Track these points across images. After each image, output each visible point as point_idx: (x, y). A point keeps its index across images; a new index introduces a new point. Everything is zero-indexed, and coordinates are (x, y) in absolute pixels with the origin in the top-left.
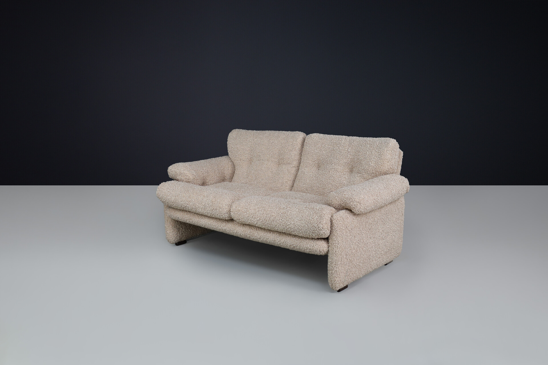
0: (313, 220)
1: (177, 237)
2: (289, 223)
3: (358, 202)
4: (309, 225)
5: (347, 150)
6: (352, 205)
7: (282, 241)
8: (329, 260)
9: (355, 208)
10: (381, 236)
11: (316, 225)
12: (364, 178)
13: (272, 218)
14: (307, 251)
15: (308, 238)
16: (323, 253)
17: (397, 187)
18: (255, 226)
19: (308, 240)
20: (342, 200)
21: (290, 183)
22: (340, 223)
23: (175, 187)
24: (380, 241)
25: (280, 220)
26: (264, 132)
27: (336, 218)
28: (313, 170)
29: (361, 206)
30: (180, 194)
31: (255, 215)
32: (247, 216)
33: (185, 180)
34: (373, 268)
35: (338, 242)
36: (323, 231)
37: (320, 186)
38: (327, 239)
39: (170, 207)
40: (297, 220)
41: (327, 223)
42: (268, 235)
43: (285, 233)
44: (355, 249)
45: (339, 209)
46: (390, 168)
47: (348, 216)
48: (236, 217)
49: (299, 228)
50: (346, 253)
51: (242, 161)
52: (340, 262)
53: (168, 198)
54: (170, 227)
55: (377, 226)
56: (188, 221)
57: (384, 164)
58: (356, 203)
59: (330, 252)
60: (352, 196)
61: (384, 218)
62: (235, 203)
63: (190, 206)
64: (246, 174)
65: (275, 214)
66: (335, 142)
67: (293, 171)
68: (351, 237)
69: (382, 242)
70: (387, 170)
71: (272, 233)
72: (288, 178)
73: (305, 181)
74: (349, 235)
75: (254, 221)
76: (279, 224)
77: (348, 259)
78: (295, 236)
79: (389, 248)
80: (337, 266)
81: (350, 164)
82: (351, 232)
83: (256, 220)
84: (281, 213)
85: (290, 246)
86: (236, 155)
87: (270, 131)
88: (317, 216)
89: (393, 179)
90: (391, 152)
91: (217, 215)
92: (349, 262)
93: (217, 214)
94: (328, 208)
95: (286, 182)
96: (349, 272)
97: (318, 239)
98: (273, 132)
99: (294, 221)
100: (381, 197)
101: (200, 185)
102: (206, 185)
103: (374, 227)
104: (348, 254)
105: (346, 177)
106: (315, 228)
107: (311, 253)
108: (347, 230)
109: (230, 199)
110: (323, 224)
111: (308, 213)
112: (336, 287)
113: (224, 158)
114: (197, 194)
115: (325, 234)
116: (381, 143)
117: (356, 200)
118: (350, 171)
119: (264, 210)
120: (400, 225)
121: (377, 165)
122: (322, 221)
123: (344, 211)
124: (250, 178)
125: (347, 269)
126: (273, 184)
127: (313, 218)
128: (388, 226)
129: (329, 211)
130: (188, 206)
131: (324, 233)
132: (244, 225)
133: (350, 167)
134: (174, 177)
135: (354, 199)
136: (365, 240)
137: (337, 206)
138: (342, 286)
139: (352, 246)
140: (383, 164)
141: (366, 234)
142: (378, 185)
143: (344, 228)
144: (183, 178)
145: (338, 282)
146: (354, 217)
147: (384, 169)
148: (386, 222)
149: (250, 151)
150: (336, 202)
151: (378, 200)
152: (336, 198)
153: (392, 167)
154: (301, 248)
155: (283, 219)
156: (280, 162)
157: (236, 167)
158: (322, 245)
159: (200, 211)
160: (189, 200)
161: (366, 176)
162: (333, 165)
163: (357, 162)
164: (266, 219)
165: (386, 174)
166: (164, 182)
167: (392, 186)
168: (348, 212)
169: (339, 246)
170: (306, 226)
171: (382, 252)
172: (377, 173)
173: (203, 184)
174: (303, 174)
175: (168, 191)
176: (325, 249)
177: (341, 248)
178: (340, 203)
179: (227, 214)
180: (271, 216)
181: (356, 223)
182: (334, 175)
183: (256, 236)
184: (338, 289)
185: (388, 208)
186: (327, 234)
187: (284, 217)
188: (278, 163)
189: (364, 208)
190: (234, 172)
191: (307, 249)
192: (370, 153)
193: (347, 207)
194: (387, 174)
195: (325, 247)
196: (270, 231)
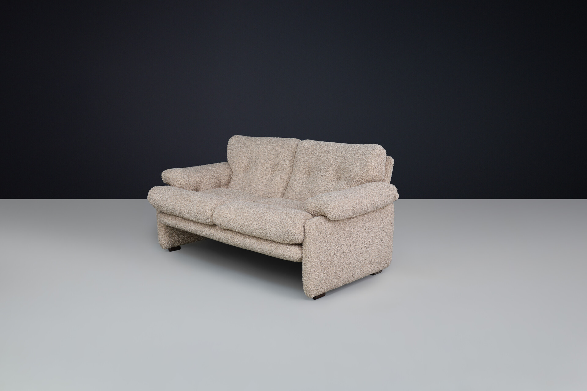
0: (287, 225)
1: (170, 242)
2: (265, 228)
3: (332, 208)
4: (283, 230)
5: (334, 157)
6: (326, 211)
7: (259, 247)
8: (303, 267)
9: (329, 214)
10: (363, 245)
11: (290, 230)
12: (351, 186)
13: (250, 223)
14: (282, 257)
15: (283, 244)
16: (296, 260)
17: (381, 195)
18: (236, 232)
19: (282, 246)
20: (318, 206)
21: (282, 189)
22: (313, 229)
23: (164, 191)
24: (363, 250)
25: (257, 225)
26: (262, 138)
27: (309, 224)
28: (304, 178)
29: (336, 212)
30: (169, 198)
31: (234, 220)
32: (227, 221)
33: (177, 185)
34: (355, 277)
35: (311, 248)
36: (296, 236)
37: (308, 194)
38: (300, 245)
39: (161, 212)
40: (272, 225)
41: (300, 229)
42: (247, 241)
43: (262, 239)
44: (331, 256)
45: (314, 215)
46: (377, 175)
47: (323, 223)
48: (218, 222)
49: (274, 233)
50: (321, 260)
51: (239, 166)
52: (313, 269)
53: (158, 202)
54: (163, 232)
55: (358, 234)
56: (176, 227)
57: (370, 172)
58: (330, 209)
59: (304, 258)
60: (327, 202)
61: (367, 227)
62: (217, 208)
63: (177, 210)
64: (242, 180)
65: (252, 219)
66: (324, 148)
67: (286, 177)
68: (326, 244)
69: (365, 251)
70: (373, 177)
71: (250, 238)
72: (280, 184)
73: (296, 188)
74: (323, 242)
75: (233, 226)
76: (256, 228)
77: (323, 266)
78: (271, 241)
79: (374, 258)
80: (310, 273)
81: (338, 171)
82: (325, 238)
83: (235, 225)
84: (257, 218)
85: (266, 252)
86: (234, 160)
87: (267, 138)
88: (290, 221)
89: (378, 187)
90: (376, 158)
91: (201, 220)
92: (324, 270)
93: (200, 218)
94: (303, 213)
95: (279, 188)
96: (324, 279)
97: (293, 244)
98: (271, 138)
99: (269, 226)
100: (360, 204)
101: (193, 190)
102: (200, 191)
103: (354, 235)
104: (322, 261)
105: (334, 185)
106: (289, 233)
107: (285, 259)
108: (321, 237)
109: (214, 204)
110: (296, 229)
111: (283, 218)
112: (310, 294)
113: (223, 164)
114: (184, 199)
115: (299, 240)
116: (367, 149)
117: (330, 206)
118: (338, 178)
119: (243, 215)
120: (388, 234)
121: (362, 173)
122: (295, 226)
123: (318, 218)
124: (245, 184)
125: (321, 276)
126: (266, 190)
127: (287, 224)
128: (373, 235)
129: (302, 217)
130: (175, 210)
131: (297, 238)
132: (226, 230)
133: (338, 174)
134: (167, 182)
135: (328, 205)
136: (344, 248)
137: (313, 212)
138: (317, 293)
139: (328, 254)
140: (368, 171)
141: (344, 241)
142: (358, 193)
143: (317, 235)
144: (175, 183)
145: (311, 289)
146: (330, 224)
147: (370, 177)
148: (370, 231)
149: (247, 157)
150: (312, 208)
151: (356, 207)
152: (312, 204)
153: (378, 174)
154: (276, 254)
155: (259, 224)
156: (275, 169)
157: (233, 173)
158: (295, 251)
159: (186, 215)
160: (176, 204)
161: (352, 183)
162: (322, 172)
163: (344, 170)
164: (244, 224)
165: (372, 181)
166: (156, 187)
167: (375, 194)
168: (323, 218)
169: (312, 252)
170: (281, 231)
171: (366, 261)
172: (363, 180)
173: (197, 190)
174: (294, 182)
175: (158, 196)
176: (299, 255)
177: (314, 255)
178: (315, 209)
179: (209, 219)
180: (249, 221)
181: (332, 230)
182: (322, 182)
183: (236, 242)
184: (313, 296)
185: (372, 216)
186: (299, 239)
187: (261, 222)
188: (273, 170)
189: (339, 214)
190: (231, 178)
191: (281, 255)
192: (356, 160)
193: (322, 214)
194: (374, 181)
195: (299, 253)
196: (249, 236)
